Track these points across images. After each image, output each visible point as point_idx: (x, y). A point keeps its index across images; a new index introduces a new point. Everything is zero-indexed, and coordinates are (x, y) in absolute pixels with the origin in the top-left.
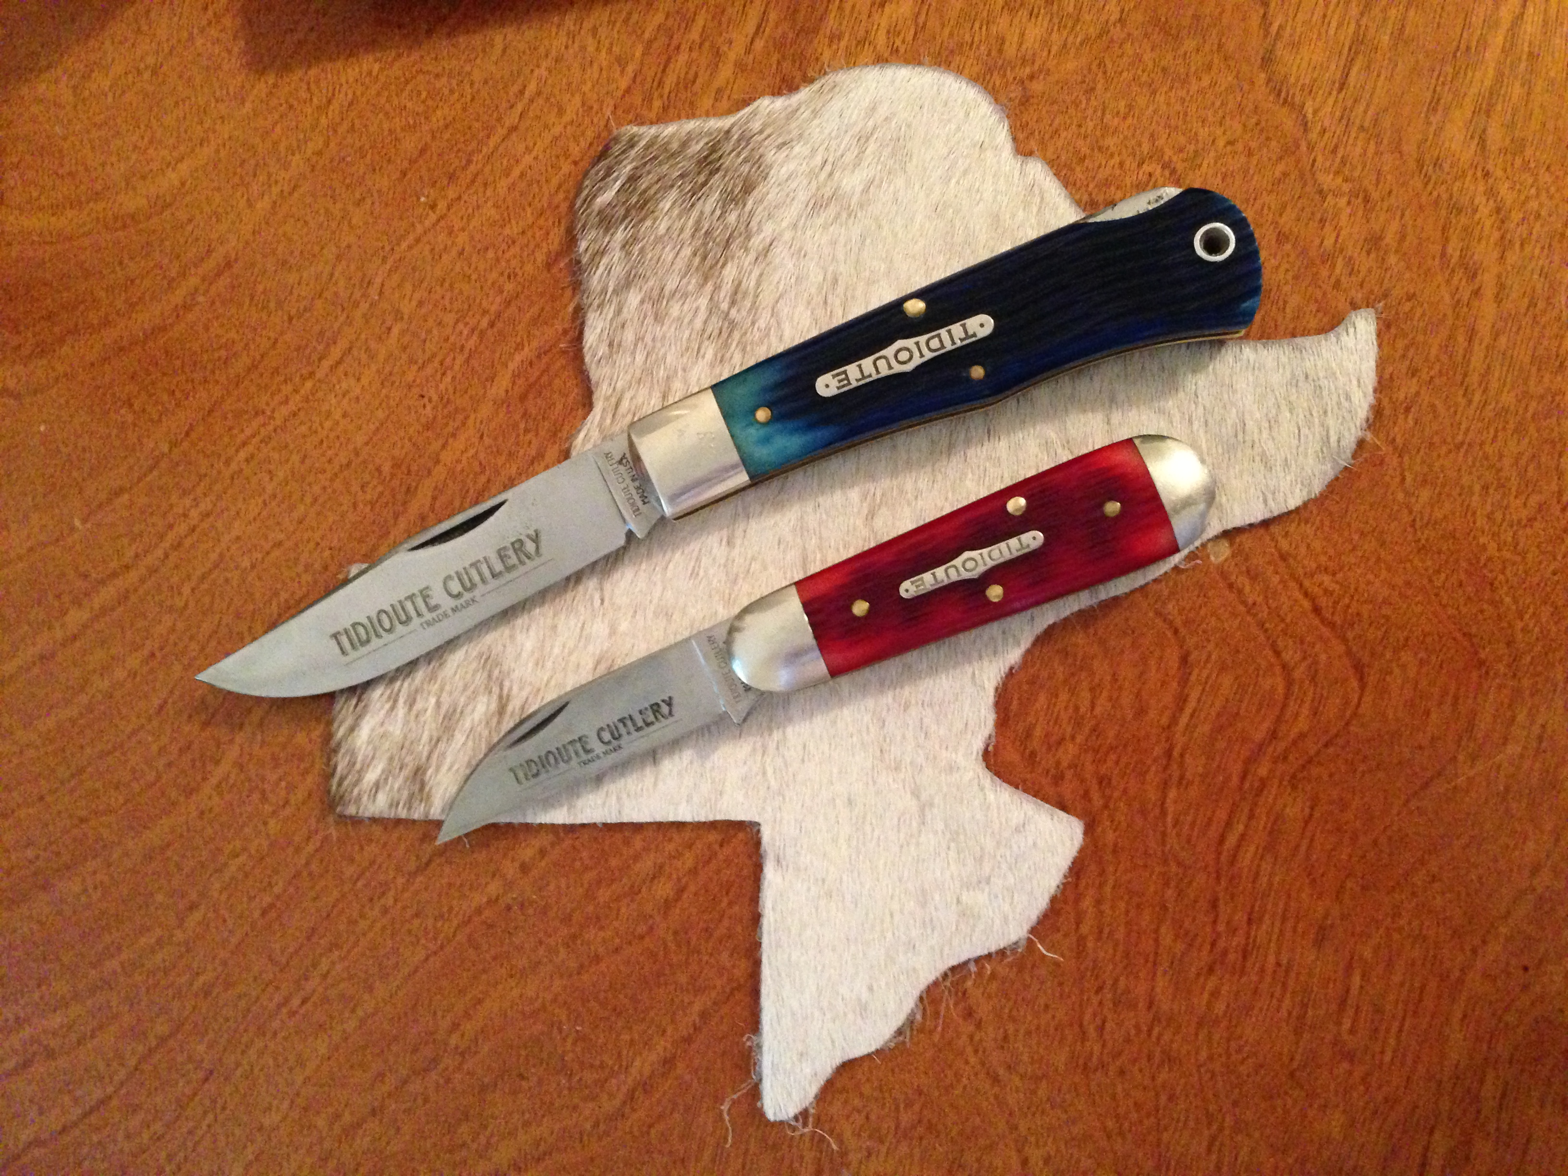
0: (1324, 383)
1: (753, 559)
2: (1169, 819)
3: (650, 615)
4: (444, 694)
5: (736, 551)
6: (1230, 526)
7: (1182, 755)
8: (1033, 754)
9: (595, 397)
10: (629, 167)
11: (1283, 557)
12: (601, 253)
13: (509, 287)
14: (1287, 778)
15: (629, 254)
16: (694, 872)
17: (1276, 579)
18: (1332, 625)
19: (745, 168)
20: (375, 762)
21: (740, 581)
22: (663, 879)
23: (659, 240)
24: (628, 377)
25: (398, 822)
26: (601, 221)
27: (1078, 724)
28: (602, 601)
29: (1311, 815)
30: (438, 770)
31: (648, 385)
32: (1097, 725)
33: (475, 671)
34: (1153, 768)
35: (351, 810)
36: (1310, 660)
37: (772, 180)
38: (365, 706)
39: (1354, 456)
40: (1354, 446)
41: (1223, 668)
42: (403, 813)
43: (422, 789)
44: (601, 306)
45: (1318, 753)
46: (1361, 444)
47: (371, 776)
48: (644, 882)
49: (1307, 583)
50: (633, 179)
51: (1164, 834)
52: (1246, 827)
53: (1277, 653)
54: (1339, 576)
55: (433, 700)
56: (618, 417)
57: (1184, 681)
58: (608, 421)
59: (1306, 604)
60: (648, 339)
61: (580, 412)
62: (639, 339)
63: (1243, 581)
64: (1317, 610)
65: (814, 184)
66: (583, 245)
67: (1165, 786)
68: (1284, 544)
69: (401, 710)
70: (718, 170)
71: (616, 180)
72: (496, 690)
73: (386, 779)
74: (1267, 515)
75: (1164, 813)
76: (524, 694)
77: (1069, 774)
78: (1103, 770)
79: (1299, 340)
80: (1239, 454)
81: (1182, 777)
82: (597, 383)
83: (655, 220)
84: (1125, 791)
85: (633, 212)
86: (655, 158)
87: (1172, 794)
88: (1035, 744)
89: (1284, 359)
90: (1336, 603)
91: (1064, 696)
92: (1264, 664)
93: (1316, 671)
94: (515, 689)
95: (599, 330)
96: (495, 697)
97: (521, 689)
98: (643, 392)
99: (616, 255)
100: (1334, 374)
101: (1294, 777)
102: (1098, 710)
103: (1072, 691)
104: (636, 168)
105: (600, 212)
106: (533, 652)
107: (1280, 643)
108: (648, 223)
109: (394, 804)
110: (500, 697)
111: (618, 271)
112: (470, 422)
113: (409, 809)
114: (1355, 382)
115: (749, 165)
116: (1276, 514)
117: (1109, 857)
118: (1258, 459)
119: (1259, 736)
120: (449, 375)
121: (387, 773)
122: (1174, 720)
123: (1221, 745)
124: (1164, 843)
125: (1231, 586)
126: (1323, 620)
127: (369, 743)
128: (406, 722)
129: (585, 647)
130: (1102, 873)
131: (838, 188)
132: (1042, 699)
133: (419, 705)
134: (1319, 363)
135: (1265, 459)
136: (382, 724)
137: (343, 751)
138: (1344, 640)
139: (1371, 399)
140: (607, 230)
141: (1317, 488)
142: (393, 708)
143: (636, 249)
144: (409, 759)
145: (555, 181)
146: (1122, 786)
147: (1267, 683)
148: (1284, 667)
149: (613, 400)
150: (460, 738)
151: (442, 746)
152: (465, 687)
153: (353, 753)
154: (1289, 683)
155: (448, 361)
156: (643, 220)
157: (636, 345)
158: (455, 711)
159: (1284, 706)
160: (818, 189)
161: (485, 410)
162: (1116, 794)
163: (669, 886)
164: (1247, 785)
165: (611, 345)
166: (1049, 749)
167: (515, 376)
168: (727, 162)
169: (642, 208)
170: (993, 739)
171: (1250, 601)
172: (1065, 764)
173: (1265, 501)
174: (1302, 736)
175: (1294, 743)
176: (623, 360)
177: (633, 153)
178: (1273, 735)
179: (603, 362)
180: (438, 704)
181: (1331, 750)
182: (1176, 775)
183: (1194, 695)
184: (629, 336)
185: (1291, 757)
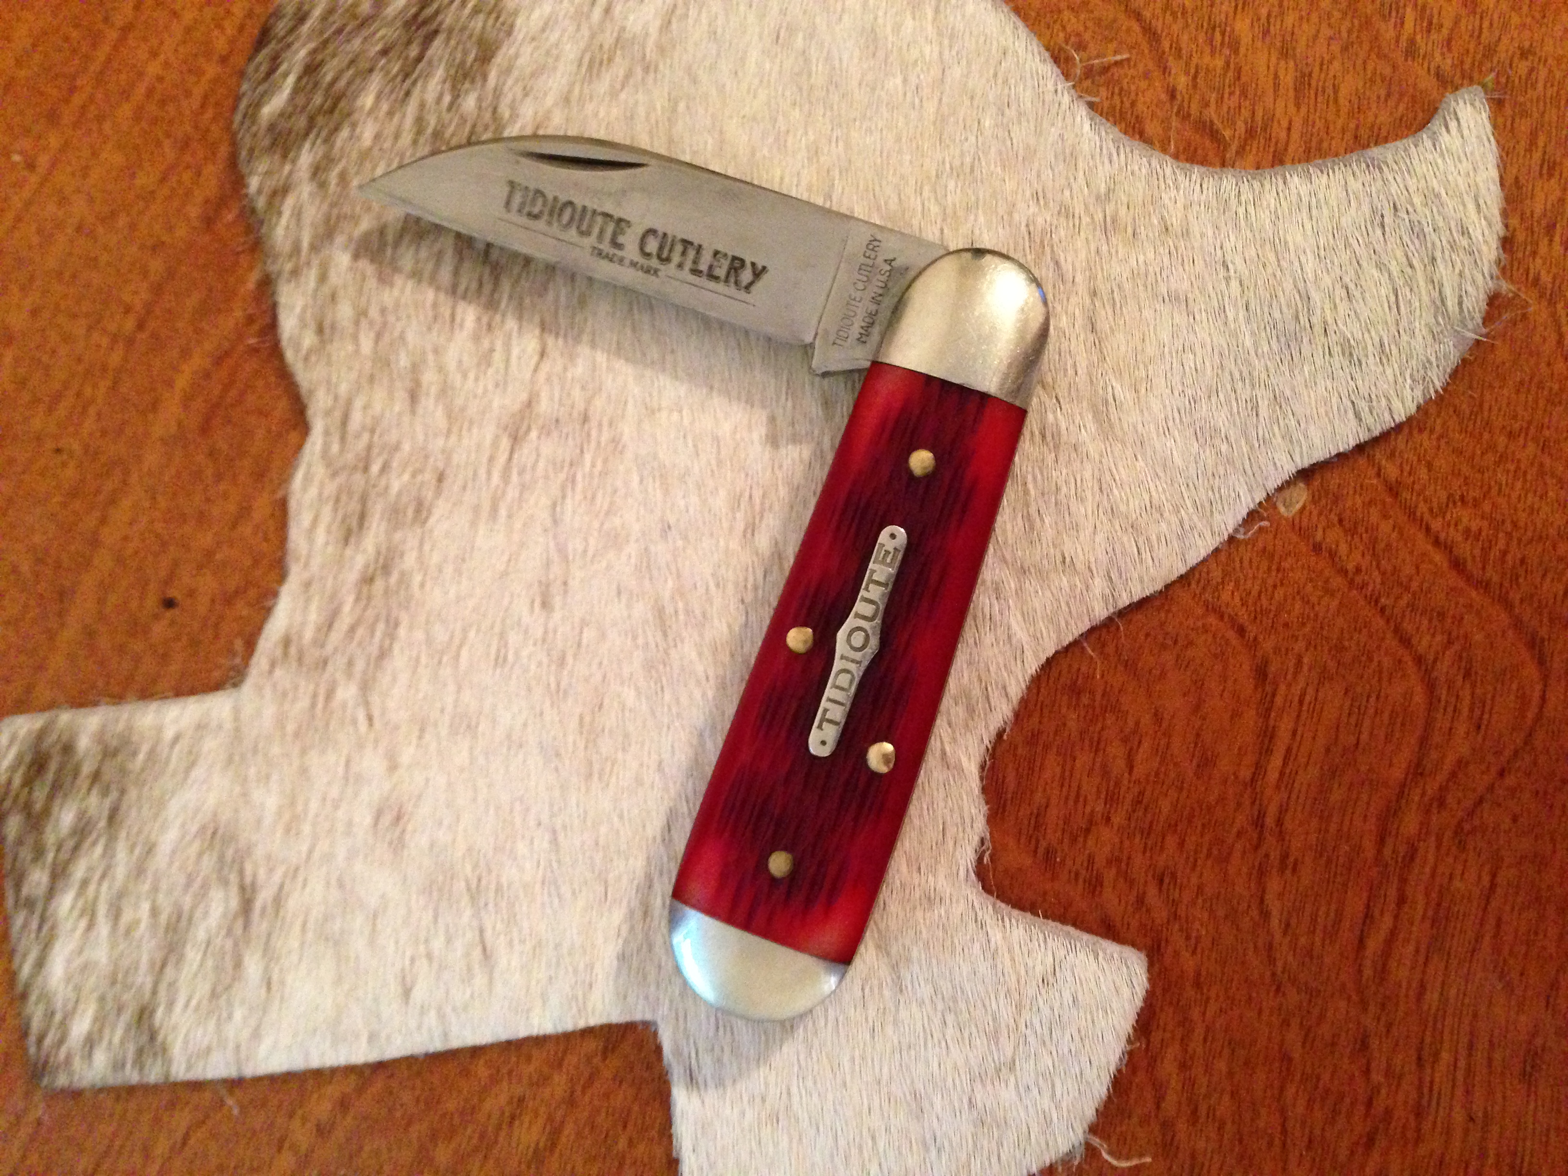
0: (1423, 214)
1: (584, 623)
2: (1275, 922)
3: (444, 732)
4: (161, 897)
5: (557, 615)
6: (1306, 463)
7: (1279, 822)
8: (1049, 854)
9: (310, 412)
10: (303, 53)
11: (1393, 490)
12: (281, 192)
13: (156, 265)
14: (1449, 834)
15: (323, 185)
16: (571, 1102)
17: (1385, 527)
18: (1484, 586)
19: (478, 24)
20: (81, 1006)
21: (570, 660)
22: (526, 1119)
23: (365, 155)
24: (354, 375)
25: (131, 1090)
26: (273, 144)
27: (1112, 799)
28: (370, 719)
29: (1493, 886)
30: (171, 1005)
31: (385, 381)
32: (1141, 793)
33: (200, 855)
34: (1239, 846)
35: (62, 1081)
36: (1457, 647)
37: (519, 34)
38: (53, 928)
39: (1488, 319)
40: (1484, 306)
41: (1324, 676)
42: (132, 1076)
43: (153, 1037)
44: (295, 273)
45: (1491, 788)
46: (1494, 301)
47: (80, 1027)
48: (499, 1128)
49: (1436, 525)
50: (311, 69)
51: (1270, 947)
52: (1396, 917)
53: (1406, 642)
54: (1487, 507)
55: (146, 906)
56: (350, 438)
57: (1266, 710)
58: (335, 448)
59: (1438, 557)
60: (374, 312)
61: (293, 437)
62: (361, 314)
63: (1335, 537)
64: (1457, 565)
65: (585, 32)
66: (254, 183)
67: (1262, 873)
68: (1392, 471)
69: (103, 928)
70: (436, 32)
71: (286, 75)
72: (233, 878)
73: (101, 1031)
74: (1364, 436)
75: (1266, 915)
76: (277, 878)
77: (1110, 875)
78: (1162, 861)
79: (1375, 152)
80: (1306, 349)
81: (1285, 857)
82: (311, 392)
83: (354, 126)
84: (1200, 889)
85: (320, 120)
86: (339, 31)
87: (1274, 885)
88: (1052, 836)
89: (1355, 185)
90: (1485, 551)
91: (1083, 759)
92: (1387, 662)
93: (1470, 661)
94: (262, 873)
95: (298, 310)
96: (234, 890)
97: (271, 870)
98: (379, 396)
99: (305, 190)
100: (1438, 196)
101: (1458, 829)
102: (1140, 770)
103: (1097, 747)
104: (314, 51)
105: (272, 127)
106: (279, 814)
107: (1408, 626)
108: (345, 133)
109: (118, 1065)
110: (242, 888)
111: (312, 213)
112: (134, 478)
113: (141, 1069)
114: (1471, 207)
115: (481, 17)
116: (1376, 433)
117: (1190, 992)
118: (1336, 350)
119: (1397, 773)
120: (92, 411)
121: (100, 1020)
122: (1259, 769)
123: (1337, 795)
124: (1272, 961)
125: (1317, 548)
126: (1469, 579)
127: (68, 979)
128: (113, 946)
129: (356, 795)
130: (1185, 1022)
131: (623, 29)
132: (1052, 766)
133: (126, 917)
134: (1412, 184)
135: (1348, 351)
136: (80, 951)
137: (33, 998)
138: (1508, 606)
139: (1499, 226)
140: (285, 156)
141: (1437, 380)
142: (90, 926)
143: (333, 177)
144: (126, 997)
145: (198, 92)
146: (1194, 880)
147: (1396, 691)
148: (1419, 660)
149: (338, 414)
150: (193, 955)
151: (169, 971)
152: (190, 880)
153: (46, 997)
154: (1431, 687)
155: (88, 391)
156: (337, 129)
157: (357, 323)
158: (179, 917)
159: (1429, 724)
160: (593, 36)
161: (152, 458)
162: (1187, 897)
163: (536, 1129)
164: (1387, 851)
165: (320, 330)
166: (1074, 840)
167: (187, 400)
168: (448, 19)
169: (331, 111)
170: (988, 844)
171: (1351, 567)
172: (1100, 861)
173: (1357, 416)
174: (1461, 763)
175: (1453, 775)
176: (341, 349)
177: (306, 28)
178: (1417, 771)
179: (313, 358)
180: (155, 912)
181: (1510, 780)
182: (1275, 855)
183: (1285, 727)
184: (345, 311)
185: (1450, 800)
